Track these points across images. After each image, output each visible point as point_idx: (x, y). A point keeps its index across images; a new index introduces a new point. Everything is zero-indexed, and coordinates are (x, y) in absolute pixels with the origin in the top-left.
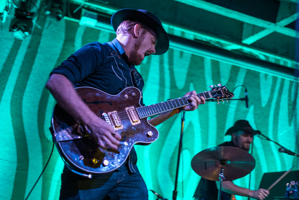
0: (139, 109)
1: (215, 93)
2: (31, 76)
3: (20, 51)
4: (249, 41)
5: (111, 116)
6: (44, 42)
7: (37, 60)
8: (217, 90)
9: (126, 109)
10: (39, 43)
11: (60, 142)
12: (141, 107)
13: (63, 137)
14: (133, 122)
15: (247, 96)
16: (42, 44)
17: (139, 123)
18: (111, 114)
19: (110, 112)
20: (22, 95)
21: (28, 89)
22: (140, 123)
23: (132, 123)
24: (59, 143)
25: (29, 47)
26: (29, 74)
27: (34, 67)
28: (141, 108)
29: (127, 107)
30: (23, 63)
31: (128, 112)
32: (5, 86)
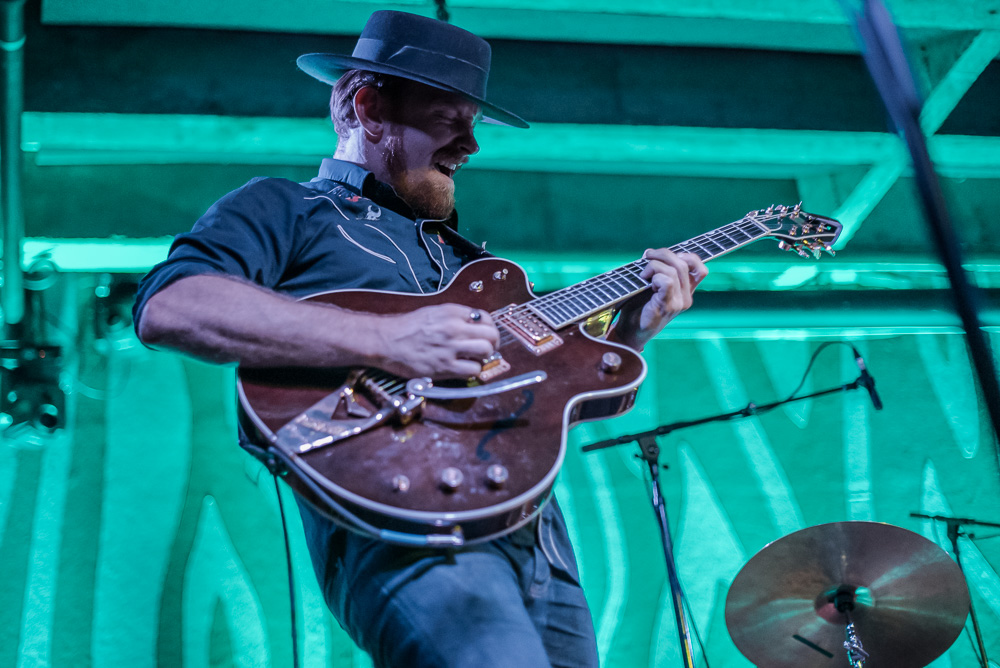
2: (104, 570)
3: (44, 492)
6: (120, 441)
7: (109, 508)
10: (102, 450)
14: (535, 346)
15: (865, 372)
16: (115, 450)
17: (556, 343)
20: (88, 645)
21: (101, 617)
22: (560, 341)
25: (73, 472)
26: (94, 565)
27: (106, 535)
30: (65, 531)
32: (19, 628)
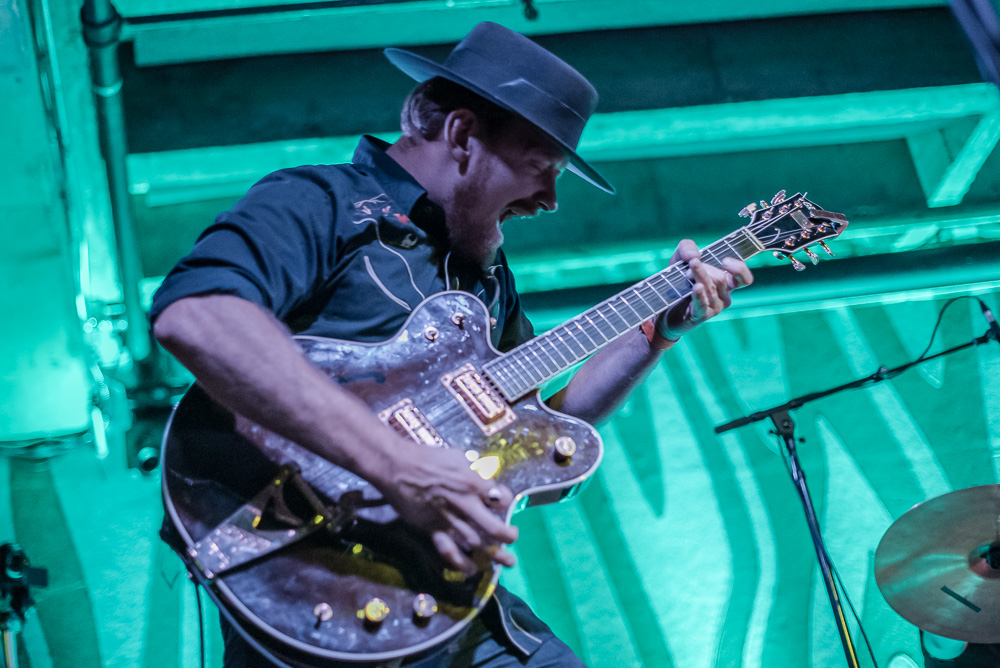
0: (496, 364)
1: (770, 231)
4: (951, 188)
5: (392, 421)
8: (778, 218)
9: (446, 379)
11: (223, 575)
12: (498, 359)
13: (226, 550)
14: (487, 421)
15: (994, 324)
17: (509, 421)
18: (392, 414)
19: (385, 409)
22: (514, 417)
23: (484, 428)
24: (221, 584)
28: (502, 361)
29: (447, 371)
31: (456, 387)
